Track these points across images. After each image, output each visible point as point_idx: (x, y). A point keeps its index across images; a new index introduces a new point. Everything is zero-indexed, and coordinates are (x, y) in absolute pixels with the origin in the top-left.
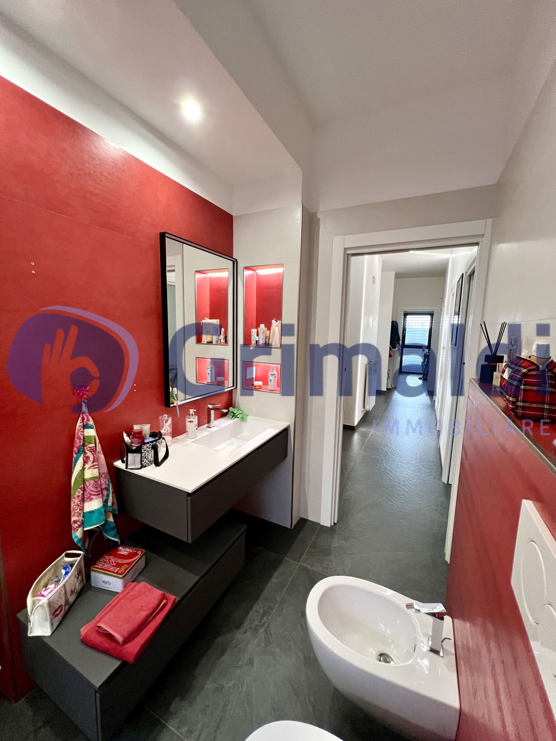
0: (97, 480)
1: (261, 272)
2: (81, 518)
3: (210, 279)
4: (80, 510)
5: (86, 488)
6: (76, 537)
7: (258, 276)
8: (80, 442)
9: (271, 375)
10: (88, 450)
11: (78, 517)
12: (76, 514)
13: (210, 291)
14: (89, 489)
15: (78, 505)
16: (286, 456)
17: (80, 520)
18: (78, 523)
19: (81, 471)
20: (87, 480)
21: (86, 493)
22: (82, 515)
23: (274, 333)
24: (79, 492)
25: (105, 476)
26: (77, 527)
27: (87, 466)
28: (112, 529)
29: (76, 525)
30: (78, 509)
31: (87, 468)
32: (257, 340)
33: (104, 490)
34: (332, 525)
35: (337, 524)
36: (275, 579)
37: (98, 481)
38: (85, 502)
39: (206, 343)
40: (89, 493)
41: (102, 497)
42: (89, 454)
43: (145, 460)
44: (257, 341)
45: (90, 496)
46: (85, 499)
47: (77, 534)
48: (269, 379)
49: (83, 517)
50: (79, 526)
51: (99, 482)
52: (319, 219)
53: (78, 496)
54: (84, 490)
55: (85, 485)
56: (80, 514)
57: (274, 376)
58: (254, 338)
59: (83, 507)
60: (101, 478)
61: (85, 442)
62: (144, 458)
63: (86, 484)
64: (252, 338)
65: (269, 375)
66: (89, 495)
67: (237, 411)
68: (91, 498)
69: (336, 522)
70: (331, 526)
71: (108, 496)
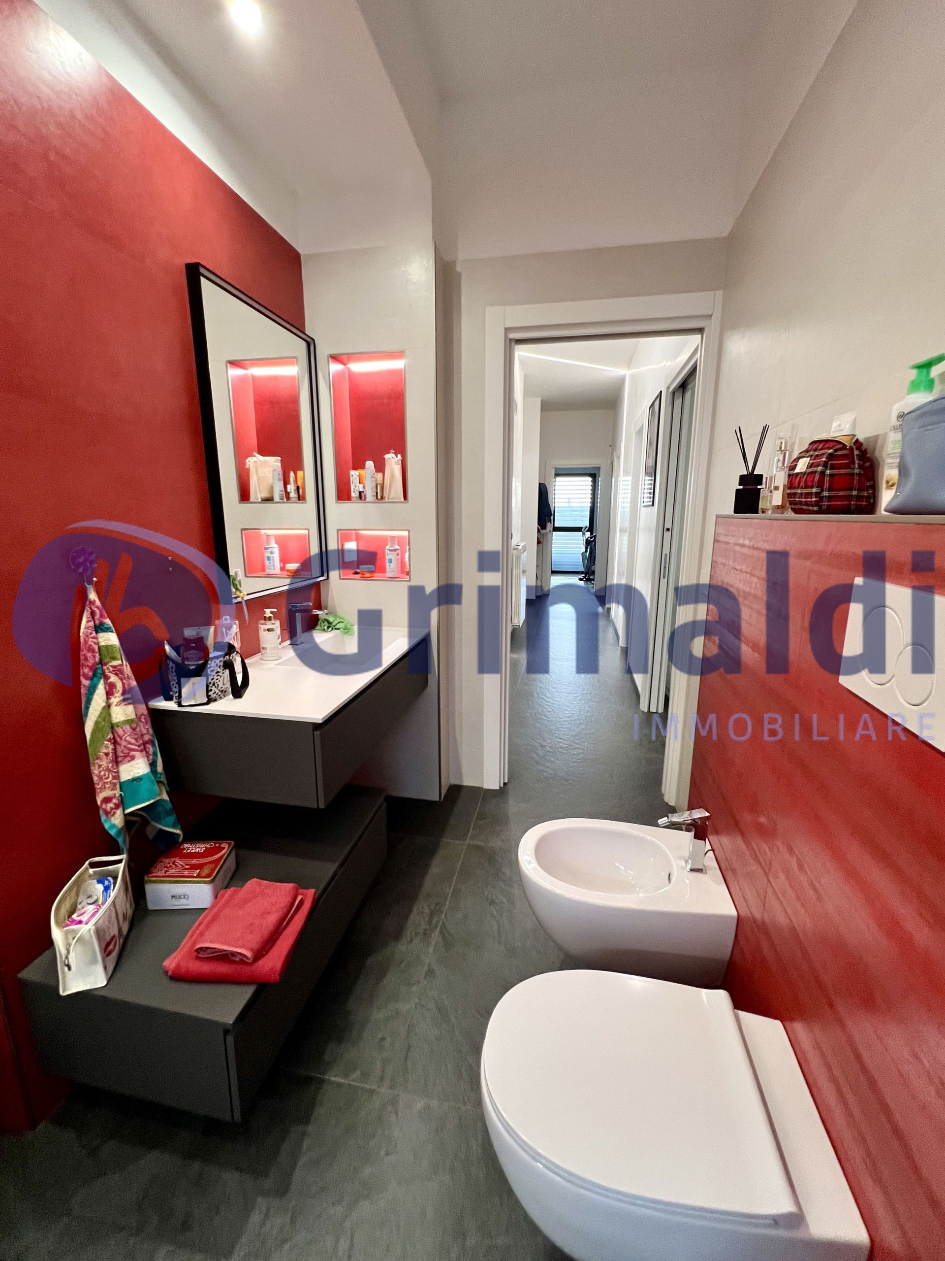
0: (134, 725)
1: (357, 367)
2: (117, 792)
3: (254, 378)
4: (114, 778)
5: (118, 739)
6: (113, 826)
7: (352, 375)
8: (94, 657)
9: (391, 550)
10: (110, 672)
11: (113, 790)
12: (107, 786)
13: (256, 403)
14: (125, 741)
15: (110, 771)
16: (425, 684)
17: (117, 795)
18: (115, 801)
19: (104, 708)
20: (118, 725)
21: (119, 749)
22: (118, 786)
23: (392, 476)
24: (107, 747)
25: (145, 719)
26: (112, 809)
27: (115, 700)
28: (168, 814)
29: (110, 805)
30: (111, 776)
31: (115, 704)
32: (361, 490)
33: (148, 743)
34: (502, 785)
35: (509, 785)
36: (436, 868)
37: (136, 728)
38: (120, 764)
39: (260, 500)
40: (125, 747)
41: (148, 757)
42: (113, 678)
43: (214, 688)
44: (360, 493)
45: (129, 753)
46: (119, 759)
47: (115, 822)
48: (387, 557)
49: (121, 790)
50: (117, 807)
51: (138, 729)
52: (459, 275)
53: (107, 754)
54: (115, 742)
55: (116, 735)
56: (115, 785)
57: (395, 553)
58: (355, 486)
59: (118, 772)
60: (141, 724)
61: (103, 658)
62: (211, 685)
63: (117, 733)
64: (352, 487)
65: (387, 552)
66: (127, 751)
67: (334, 619)
68: (131, 756)
69: (506, 781)
70: (500, 787)
71: (155, 754)
